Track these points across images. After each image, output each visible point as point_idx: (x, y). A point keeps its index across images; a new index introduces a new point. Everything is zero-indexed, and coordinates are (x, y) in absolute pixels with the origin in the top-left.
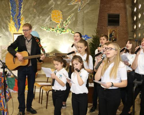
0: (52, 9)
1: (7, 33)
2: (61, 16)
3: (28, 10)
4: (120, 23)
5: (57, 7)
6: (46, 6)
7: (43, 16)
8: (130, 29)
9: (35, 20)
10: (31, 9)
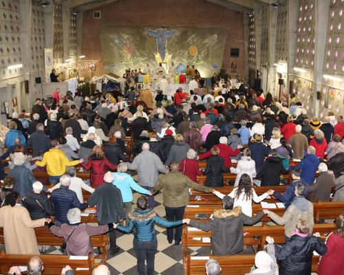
0: (189, 45)
1: (154, 63)
2: (197, 51)
3: (171, 44)
4: (240, 55)
5: (193, 44)
6: (186, 43)
7: (184, 49)
8: (247, 60)
9: (177, 53)
10: (173, 44)
